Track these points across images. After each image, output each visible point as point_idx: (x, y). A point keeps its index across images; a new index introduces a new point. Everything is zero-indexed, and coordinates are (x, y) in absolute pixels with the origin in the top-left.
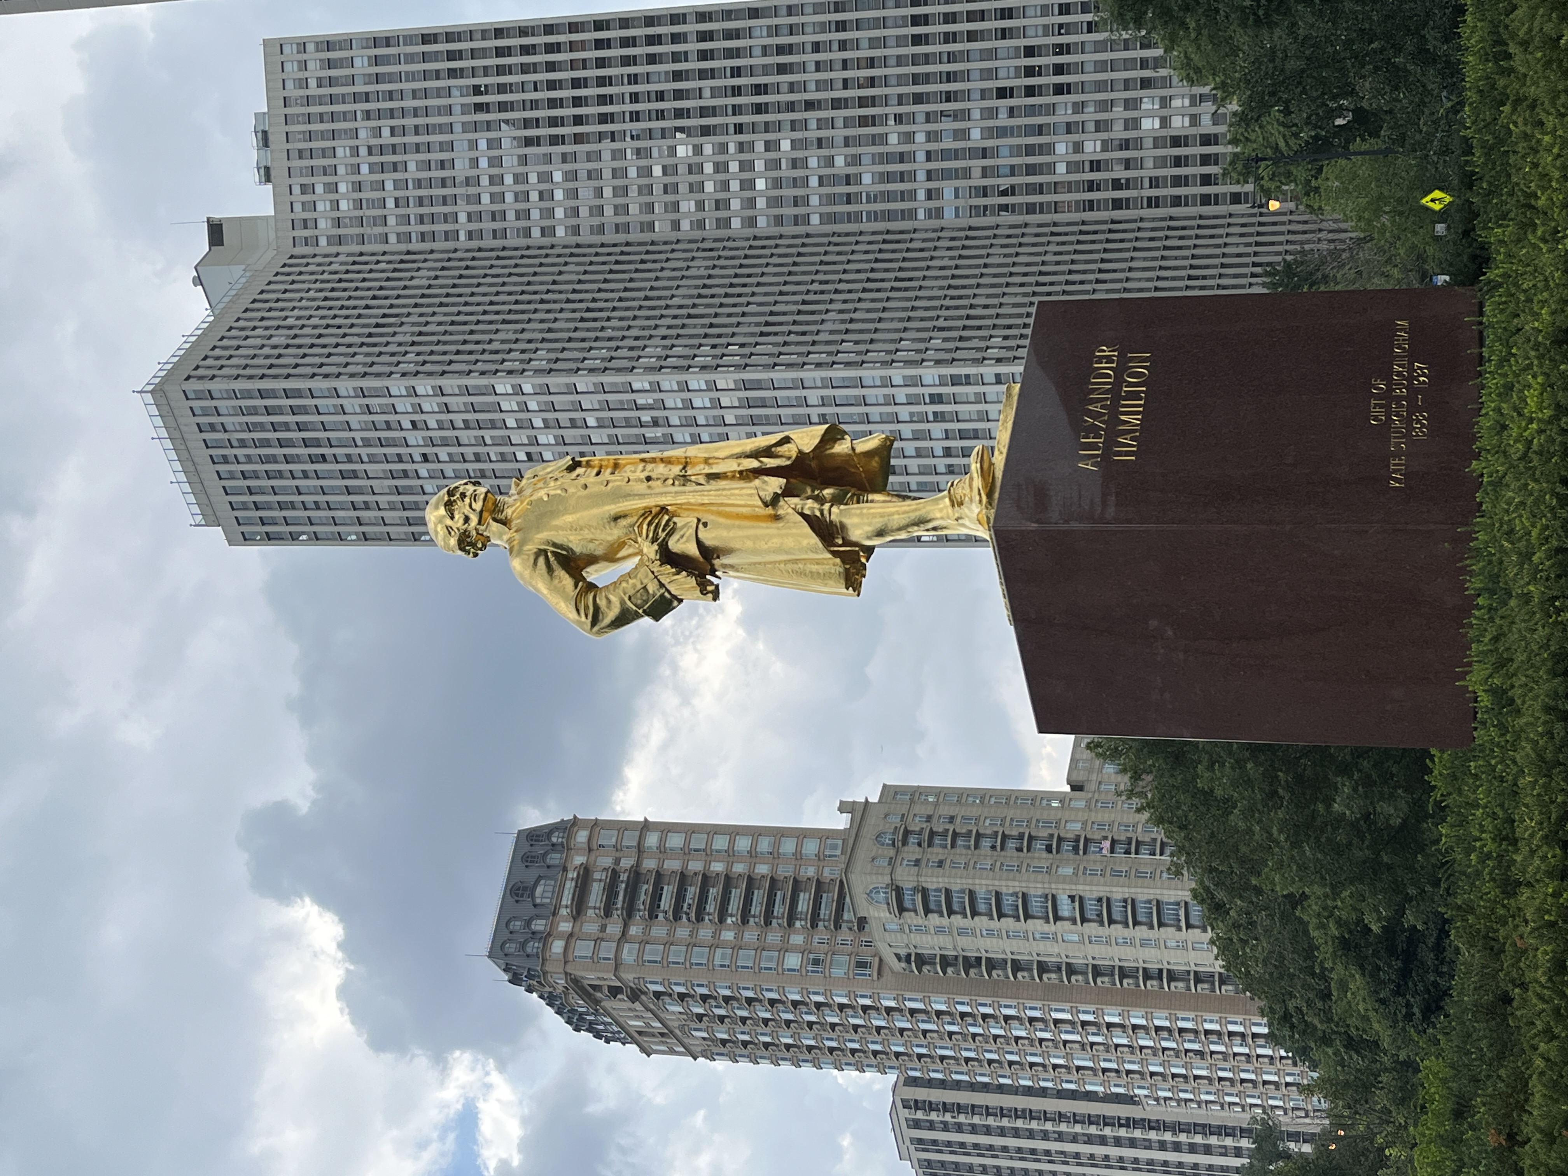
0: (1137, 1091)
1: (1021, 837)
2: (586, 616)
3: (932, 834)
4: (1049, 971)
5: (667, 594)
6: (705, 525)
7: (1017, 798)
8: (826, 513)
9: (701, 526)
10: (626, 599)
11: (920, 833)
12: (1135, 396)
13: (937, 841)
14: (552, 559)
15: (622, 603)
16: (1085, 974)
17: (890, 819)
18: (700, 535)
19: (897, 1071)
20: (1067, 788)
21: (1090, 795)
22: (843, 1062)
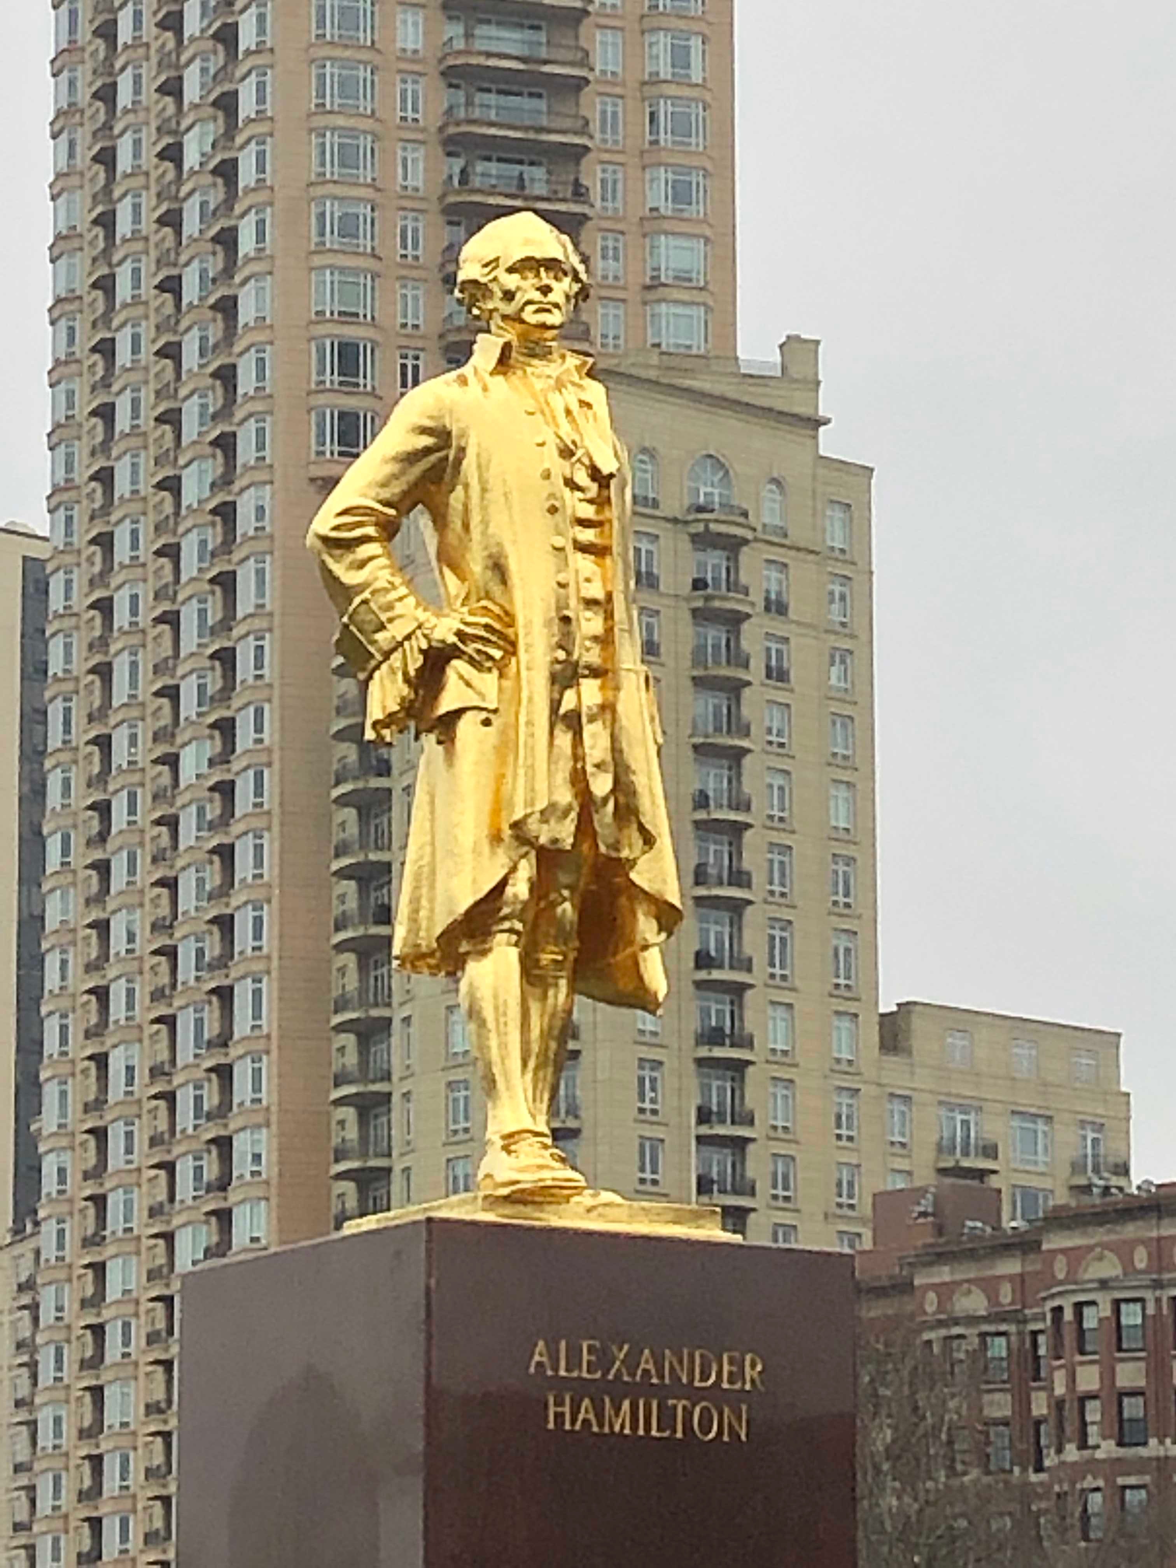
0: (49, 1229)
1: (740, 878)
2: (336, 528)
3: (735, 620)
4: (362, 968)
5: (373, 663)
6: (487, 723)
7: (850, 861)
8: (506, 925)
9: (484, 715)
10: (366, 595)
11: (733, 585)
12: (667, 1419)
13: (715, 634)
14: (433, 458)
15: (361, 588)
16: (364, 1072)
17: (769, 492)
18: (469, 715)
19: (59, 541)
20: (887, 1006)
21: (869, 1072)
22: (76, 385)
